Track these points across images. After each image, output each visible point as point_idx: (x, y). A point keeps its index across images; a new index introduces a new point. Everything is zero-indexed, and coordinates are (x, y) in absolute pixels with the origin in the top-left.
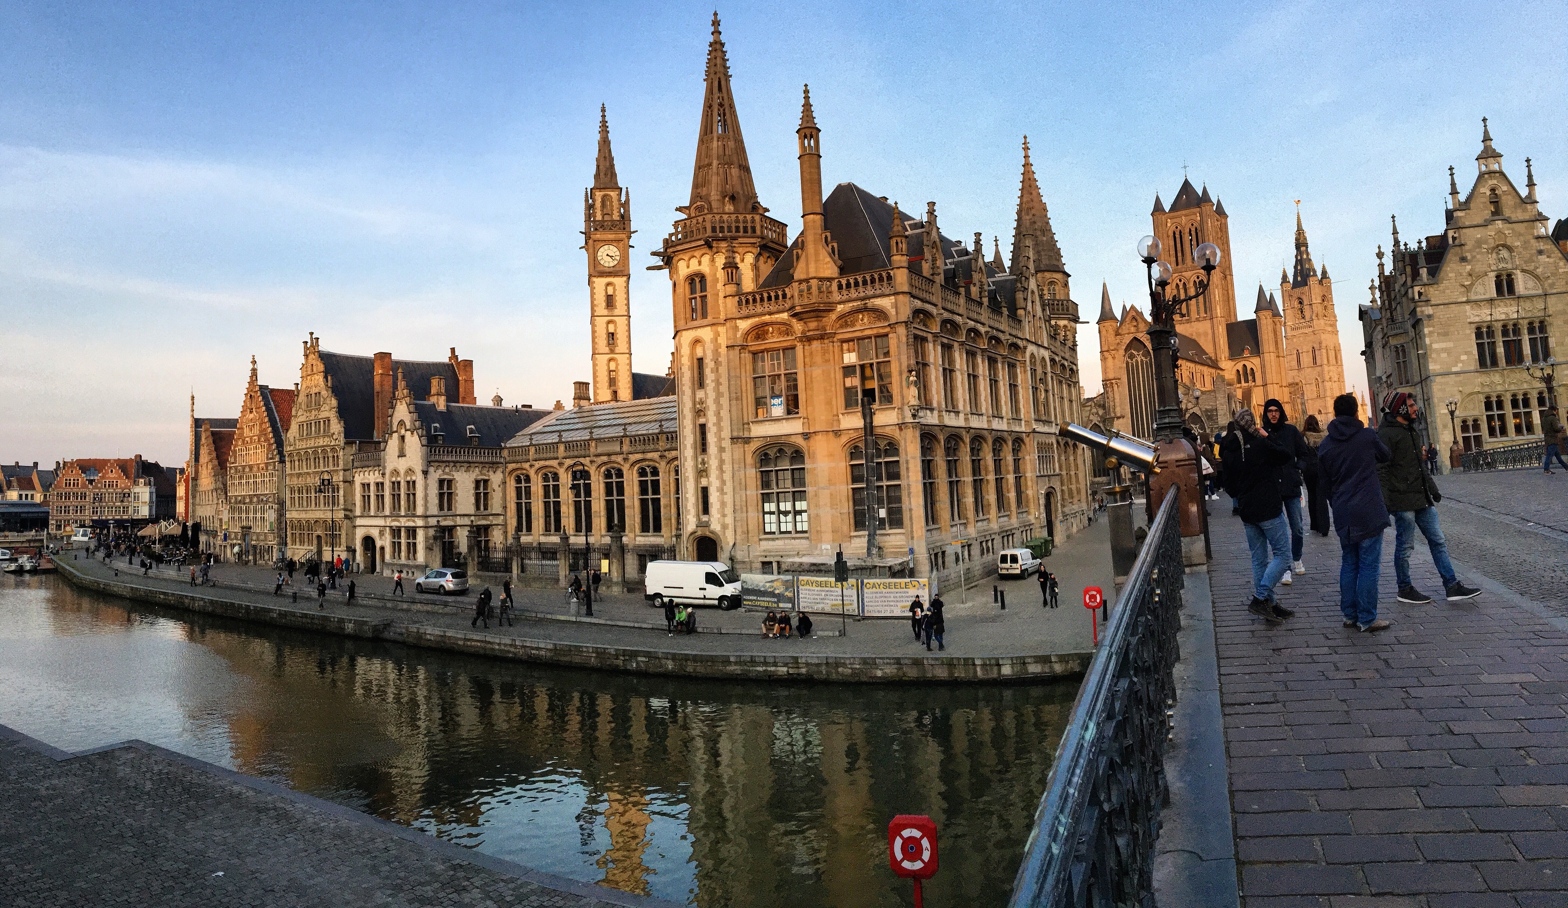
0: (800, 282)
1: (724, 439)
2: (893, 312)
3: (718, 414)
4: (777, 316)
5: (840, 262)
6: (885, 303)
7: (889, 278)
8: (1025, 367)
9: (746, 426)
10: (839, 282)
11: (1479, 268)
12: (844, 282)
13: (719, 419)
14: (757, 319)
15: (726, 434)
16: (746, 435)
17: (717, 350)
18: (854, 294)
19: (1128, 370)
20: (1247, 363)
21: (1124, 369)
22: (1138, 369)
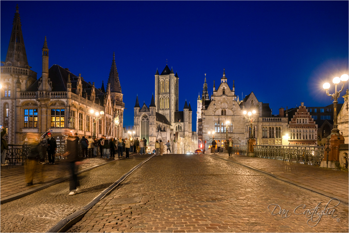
0: (40, 91)
1: (13, 132)
2: (66, 103)
3: (12, 125)
4: (32, 100)
5: (53, 88)
6: (64, 100)
7: (66, 94)
8: (104, 120)
9: (21, 129)
10: (52, 93)
11: (218, 107)
12: (53, 93)
13: (12, 126)
14: (26, 100)
15: (14, 131)
16: (21, 132)
17: (13, 107)
18: (56, 96)
19: (142, 123)
20: (179, 124)
21: (140, 123)
22: (145, 123)
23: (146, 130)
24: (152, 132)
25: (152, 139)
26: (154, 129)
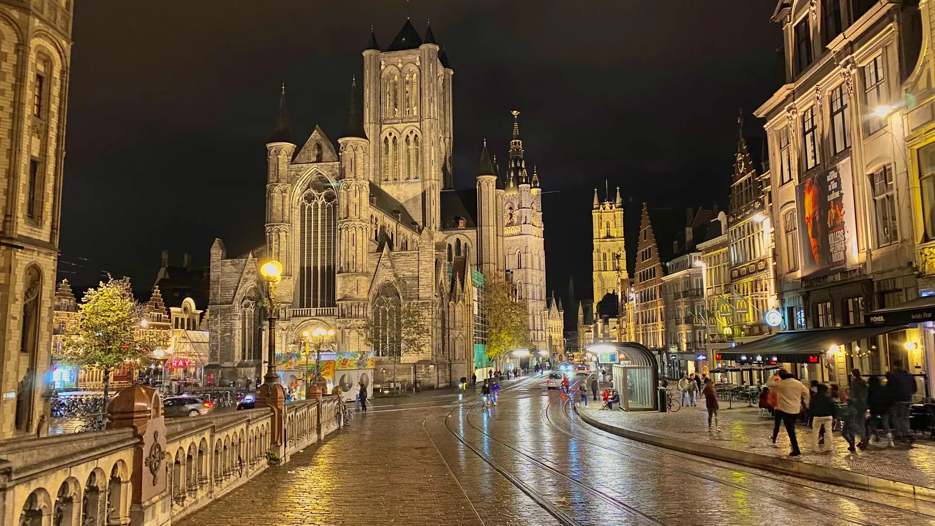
19: (303, 215)
20: (460, 237)
21: (297, 212)
22: (316, 215)
23: (323, 243)
24: (352, 252)
25: (352, 285)
26: (359, 237)
